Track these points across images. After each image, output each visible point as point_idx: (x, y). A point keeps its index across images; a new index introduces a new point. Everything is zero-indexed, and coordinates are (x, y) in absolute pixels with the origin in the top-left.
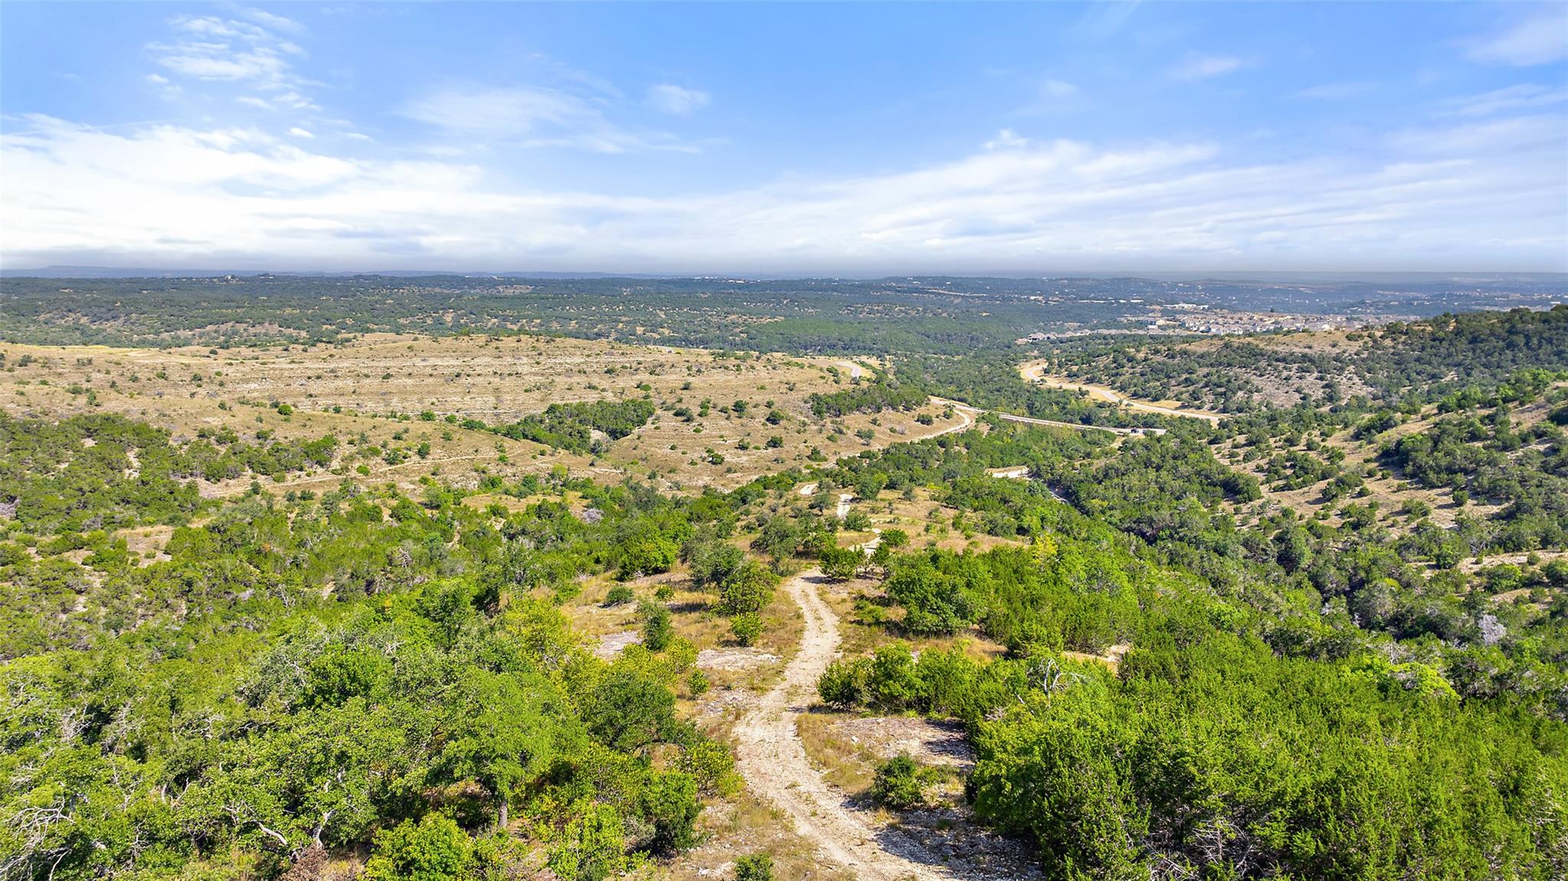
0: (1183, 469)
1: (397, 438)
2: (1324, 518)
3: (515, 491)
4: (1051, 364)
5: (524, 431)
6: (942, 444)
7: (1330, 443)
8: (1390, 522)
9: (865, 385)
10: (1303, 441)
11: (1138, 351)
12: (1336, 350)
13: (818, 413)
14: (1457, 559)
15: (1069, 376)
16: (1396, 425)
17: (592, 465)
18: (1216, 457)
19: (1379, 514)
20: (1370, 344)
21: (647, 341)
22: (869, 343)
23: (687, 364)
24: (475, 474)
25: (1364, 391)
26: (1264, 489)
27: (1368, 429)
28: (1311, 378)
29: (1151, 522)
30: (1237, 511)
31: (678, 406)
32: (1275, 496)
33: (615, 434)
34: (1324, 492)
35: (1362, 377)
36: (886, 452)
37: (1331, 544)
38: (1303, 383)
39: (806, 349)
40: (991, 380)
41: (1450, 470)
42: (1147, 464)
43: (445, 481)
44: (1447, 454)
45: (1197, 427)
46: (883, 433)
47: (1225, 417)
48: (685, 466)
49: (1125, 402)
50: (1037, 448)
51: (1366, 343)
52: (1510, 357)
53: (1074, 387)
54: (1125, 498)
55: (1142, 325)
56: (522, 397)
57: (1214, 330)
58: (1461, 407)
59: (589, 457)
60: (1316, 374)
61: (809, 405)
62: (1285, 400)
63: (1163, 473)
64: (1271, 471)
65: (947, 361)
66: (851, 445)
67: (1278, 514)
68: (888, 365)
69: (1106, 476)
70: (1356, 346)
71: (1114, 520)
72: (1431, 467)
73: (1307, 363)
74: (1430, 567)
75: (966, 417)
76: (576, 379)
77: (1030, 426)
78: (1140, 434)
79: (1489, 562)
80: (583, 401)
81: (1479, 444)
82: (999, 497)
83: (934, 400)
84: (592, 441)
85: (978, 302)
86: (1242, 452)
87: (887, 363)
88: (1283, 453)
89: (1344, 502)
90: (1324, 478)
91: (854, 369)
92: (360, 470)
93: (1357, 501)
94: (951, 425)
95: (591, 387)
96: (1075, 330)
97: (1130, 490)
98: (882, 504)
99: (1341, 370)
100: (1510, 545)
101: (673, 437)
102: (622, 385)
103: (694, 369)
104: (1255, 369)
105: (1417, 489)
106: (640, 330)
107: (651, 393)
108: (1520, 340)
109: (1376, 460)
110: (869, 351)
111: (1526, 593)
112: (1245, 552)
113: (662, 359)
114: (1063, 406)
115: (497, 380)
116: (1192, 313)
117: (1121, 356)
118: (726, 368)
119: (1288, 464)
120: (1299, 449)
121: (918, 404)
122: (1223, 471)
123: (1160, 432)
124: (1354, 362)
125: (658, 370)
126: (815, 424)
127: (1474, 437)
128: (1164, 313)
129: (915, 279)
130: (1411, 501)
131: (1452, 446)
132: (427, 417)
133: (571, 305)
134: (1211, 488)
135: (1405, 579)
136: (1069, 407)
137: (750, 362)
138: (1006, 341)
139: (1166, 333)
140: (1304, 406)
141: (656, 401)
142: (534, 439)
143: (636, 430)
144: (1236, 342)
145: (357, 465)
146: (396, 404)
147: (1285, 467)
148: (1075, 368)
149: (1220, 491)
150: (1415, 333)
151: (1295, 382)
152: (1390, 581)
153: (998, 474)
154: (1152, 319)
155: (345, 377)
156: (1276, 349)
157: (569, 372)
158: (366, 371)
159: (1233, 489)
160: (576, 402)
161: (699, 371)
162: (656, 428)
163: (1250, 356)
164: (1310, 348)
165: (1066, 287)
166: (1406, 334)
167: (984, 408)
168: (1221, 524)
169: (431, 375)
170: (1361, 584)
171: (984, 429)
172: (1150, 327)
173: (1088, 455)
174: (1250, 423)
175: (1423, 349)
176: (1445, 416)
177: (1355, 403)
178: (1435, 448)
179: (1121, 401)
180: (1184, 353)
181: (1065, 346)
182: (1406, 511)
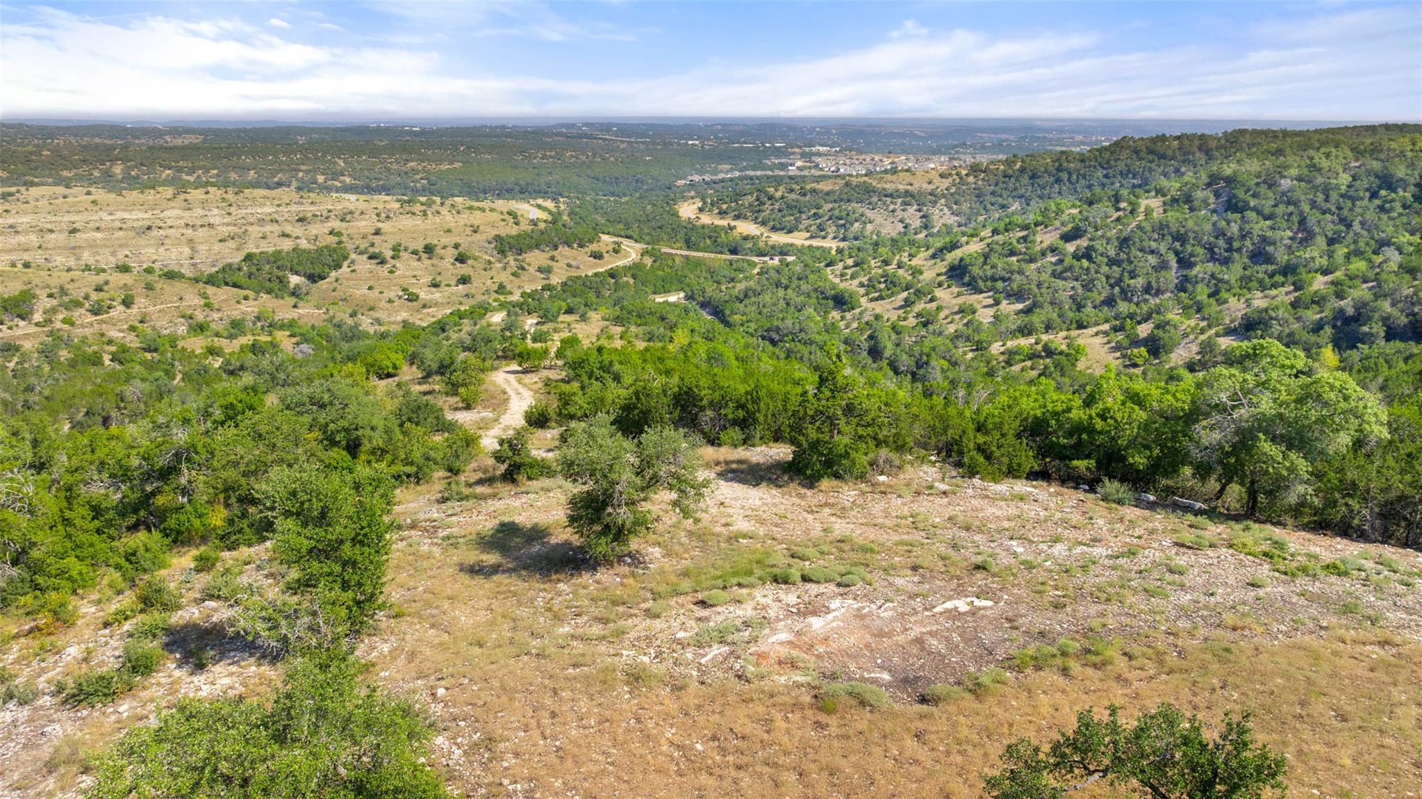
0: (805, 287)
1: (99, 289)
2: (905, 319)
3: (226, 333)
4: (705, 203)
5: (224, 277)
6: (612, 276)
7: (914, 262)
8: (949, 319)
9: (542, 226)
10: (895, 262)
11: (776, 190)
12: (931, 187)
13: (502, 252)
14: (990, 343)
15: (720, 213)
16: (962, 246)
17: (295, 306)
18: (830, 277)
19: (942, 315)
20: (958, 180)
21: (329, 189)
22: (544, 187)
23: (376, 211)
24: (182, 320)
25: (952, 220)
26: (863, 301)
27: (941, 250)
28: (911, 210)
29: (778, 330)
30: (843, 318)
31: (371, 250)
32: (870, 305)
33: (313, 278)
34: (906, 300)
35: (950, 208)
36: (564, 284)
37: (907, 338)
38: (906, 215)
39: (485, 193)
40: (654, 218)
41: (994, 279)
42: (778, 285)
43: (154, 328)
44: (993, 267)
45: (818, 253)
46: (561, 268)
47: (842, 245)
48: (383, 304)
49: (765, 235)
50: (692, 276)
51: (954, 180)
52: (1057, 190)
53: (724, 223)
54: (760, 313)
55: (783, 166)
56: (217, 247)
57: (842, 170)
59: (293, 300)
60: (915, 207)
61: (492, 246)
62: (891, 230)
63: (790, 291)
64: (870, 286)
65: (615, 202)
66: (533, 280)
67: (872, 318)
68: (563, 207)
69: (746, 296)
70: (946, 183)
71: (750, 330)
72: (981, 278)
73: (909, 197)
74: (972, 350)
75: (632, 252)
76: (268, 228)
77: (687, 257)
78: (776, 261)
79: (1011, 344)
80: (278, 248)
81: (1014, 259)
82: (658, 315)
83: (605, 238)
84: (292, 286)
85: (642, 146)
86: (849, 272)
87: (561, 205)
88: (880, 271)
89: (920, 306)
90: (907, 289)
91: (532, 211)
92: (64, 321)
93: (928, 306)
94: (619, 259)
95: (285, 235)
96: (727, 172)
97: (764, 306)
98: (563, 326)
99: (935, 202)
100: (1026, 331)
101: (369, 279)
102: (314, 232)
103: (383, 215)
104: (869, 204)
105: (971, 294)
106: (321, 179)
107: (344, 239)
108: (1064, 176)
109: (945, 274)
110: (544, 194)
111: (1029, 363)
113: (352, 207)
114: (714, 238)
115: (189, 231)
116: (826, 155)
117: (763, 195)
118: (414, 214)
119: (882, 280)
120: (891, 269)
121: (591, 241)
122: (834, 287)
123: (790, 259)
124: (944, 196)
125: (348, 217)
126: (500, 262)
127: (1011, 253)
128: (803, 155)
129: (584, 125)
130: (965, 303)
131: (996, 261)
132: (124, 269)
133: (247, 154)
134: (824, 302)
135: (953, 360)
136: (719, 240)
137: (435, 208)
138: (667, 183)
139: (803, 173)
140: (904, 234)
141: (349, 246)
142: (235, 286)
143: (333, 274)
144: (855, 181)
145: (61, 317)
146: (87, 257)
147: (880, 283)
148: (725, 207)
149: (831, 303)
150: (992, 171)
151: (899, 213)
152: (943, 362)
153: (659, 299)
154: (792, 161)
155: (27, 232)
156: (885, 186)
157: (261, 222)
158: (49, 226)
159: (841, 302)
160: (271, 250)
161: (388, 217)
162: (353, 271)
163: (865, 193)
164: (911, 185)
165: (721, 131)
166: (985, 172)
167: (648, 243)
168: (830, 329)
169: (121, 229)
170: (922, 365)
171: (648, 261)
172: (790, 168)
173: (732, 280)
174: (859, 250)
175: (997, 184)
176: (996, 238)
177: (944, 229)
178: (985, 263)
179: (762, 234)
180: (814, 191)
181: (718, 186)
182: (961, 311)
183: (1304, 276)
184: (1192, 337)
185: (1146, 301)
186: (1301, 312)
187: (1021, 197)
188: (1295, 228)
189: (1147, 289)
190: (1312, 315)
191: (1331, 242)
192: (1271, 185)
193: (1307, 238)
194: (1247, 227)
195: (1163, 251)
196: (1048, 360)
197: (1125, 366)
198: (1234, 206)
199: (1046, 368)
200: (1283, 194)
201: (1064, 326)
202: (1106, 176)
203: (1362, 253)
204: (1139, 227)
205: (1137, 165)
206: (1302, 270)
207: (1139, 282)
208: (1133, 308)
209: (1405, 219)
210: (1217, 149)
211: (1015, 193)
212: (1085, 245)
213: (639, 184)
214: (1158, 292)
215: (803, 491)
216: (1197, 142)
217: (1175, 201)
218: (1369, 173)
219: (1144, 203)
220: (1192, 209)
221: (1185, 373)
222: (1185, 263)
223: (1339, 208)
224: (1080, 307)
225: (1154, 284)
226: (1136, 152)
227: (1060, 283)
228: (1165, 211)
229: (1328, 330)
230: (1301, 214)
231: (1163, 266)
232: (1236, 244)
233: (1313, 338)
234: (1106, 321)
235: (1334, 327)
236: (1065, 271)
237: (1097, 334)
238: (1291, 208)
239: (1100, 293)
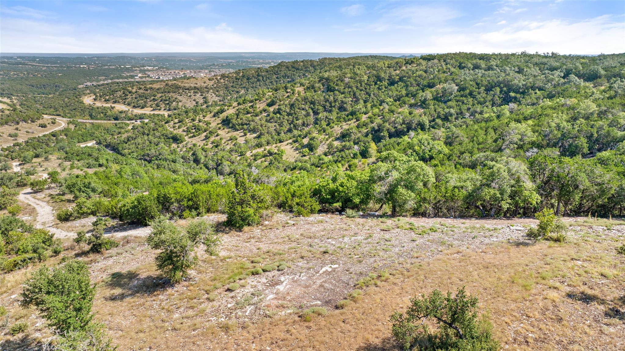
0: (157, 134)
2: (207, 145)
4: (96, 96)
6: (54, 136)
7: (206, 119)
8: (226, 143)
9: (7, 112)
10: (197, 119)
11: (133, 89)
12: (206, 85)
14: (246, 152)
15: (105, 101)
16: (226, 111)
18: (168, 128)
19: (223, 141)
20: (217, 81)
25: (217, 99)
26: (186, 138)
27: (217, 113)
28: (198, 95)
29: (148, 155)
30: (178, 147)
32: (190, 140)
34: (206, 136)
35: (215, 94)
36: (27, 142)
37: (210, 153)
38: (196, 97)
40: (70, 105)
41: (242, 125)
42: (144, 134)
44: (241, 119)
45: (160, 118)
46: (23, 134)
47: (170, 113)
49: (131, 110)
50: (97, 132)
51: (215, 81)
53: (108, 105)
54: (137, 148)
55: (132, 77)
57: (161, 78)
58: (244, 103)
60: (200, 94)
62: (190, 105)
63: (150, 136)
64: (188, 131)
65: (46, 97)
66: (6, 141)
67: (192, 146)
68: (15, 102)
69: (128, 140)
70: (212, 83)
71: (134, 156)
72: (237, 124)
73: (197, 90)
74: (239, 156)
75: (62, 123)
77: (92, 124)
78: (139, 122)
79: (254, 152)
81: (249, 115)
83: (45, 116)
86: (177, 125)
87: (14, 100)
88: (191, 124)
89: (212, 139)
90: (205, 131)
93: (216, 138)
94: (56, 127)
96: (104, 80)
97: (138, 144)
99: (208, 92)
100: (259, 146)
104: (179, 93)
105: (234, 132)
108: (261, 78)
109: (221, 123)
111: (263, 159)
112: (183, 160)
114: (105, 114)
116: (152, 71)
117: (126, 91)
120: (196, 123)
121: (38, 119)
122: (171, 133)
123: (146, 121)
124: (212, 88)
127: (248, 113)
128: (141, 71)
130: (232, 136)
131: (242, 117)
134: (168, 140)
135: (232, 161)
136: (107, 114)
138: (73, 87)
139: (143, 80)
140: (197, 106)
144: (170, 83)
147: (192, 129)
148: (107, 97)
149: (171, 140)
150: (230, 77)
151: (193, 97)
152: (228, 162)
153: (82, 145)
154: (135, 74)
156: (185, 85)
159: (176, 139)
163: (176, 88)
164: (196, 84)
165: (97, 60)
166: (227, 77)
167: (70, 118)
168: (173, 152)
170: (219, 165)
171: (72, 127)
172: (136, 77)
173: (120, 133)
174: (179, 114)
175: (233, 83)
176: (240, 107)
177: (214, 103)
178: (237, 118)
179: (129, 110)
180: (151, 88)
181: (101, 87)
182: (231, 139)
183: (359, 115)
184: (324, 142)
185: (303, 129)
186: (360, 129)
187: (244, 88)
188: (352, 97)
189: (303, 124)
190: (364, 130)
191: (365, 102)
192: (342, 81)
193: (357, 101)
194: (336, 97)
195: (307, 109)
196: (271, 157)
197: (302, 156)
198: (330, 89)
199: (271, 160)
200: (347, 84)
201: (274, 142)
202: (277, 78)
203: (376, 106)
204: (297, 100)
205: (289, 73)
206: (358, 113)
207: (300, 122)
208: (300, 133)
209: (387, 92)
210: (317, 65)
211: (241, 86)
212: (277, 107)
213: (57, 88)
214: (308, 125)
215: (238, 233)
216: (310, 63)
217: (308, 88)
218: (373, 75)
219: (297, 89)
220: (315, 91)
221: (323, 157)
222: (316, 113)
223: (366, 89)
224: (279, 134)
225: (306, 122)
226: (288, 68)
227: (269, 124)
228: (305, 92)
229: (370, 136)
230: (354, 91)
231: (308, 115)
232: (333, 104)
233: (366, 139)
234: (290, 139)
235: (372, 134)
236: (271, 119)
237: (287, 144)
238: (350, 89)
239: (286, 127)
